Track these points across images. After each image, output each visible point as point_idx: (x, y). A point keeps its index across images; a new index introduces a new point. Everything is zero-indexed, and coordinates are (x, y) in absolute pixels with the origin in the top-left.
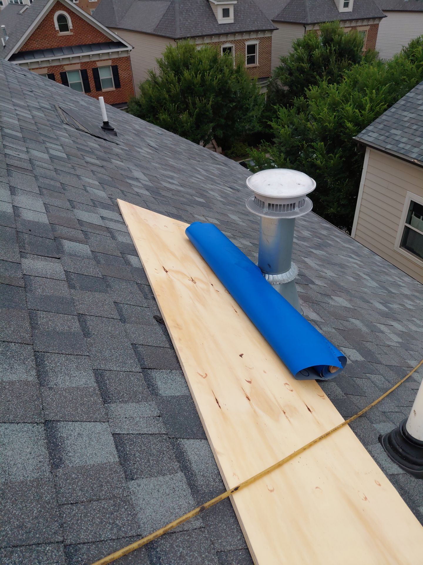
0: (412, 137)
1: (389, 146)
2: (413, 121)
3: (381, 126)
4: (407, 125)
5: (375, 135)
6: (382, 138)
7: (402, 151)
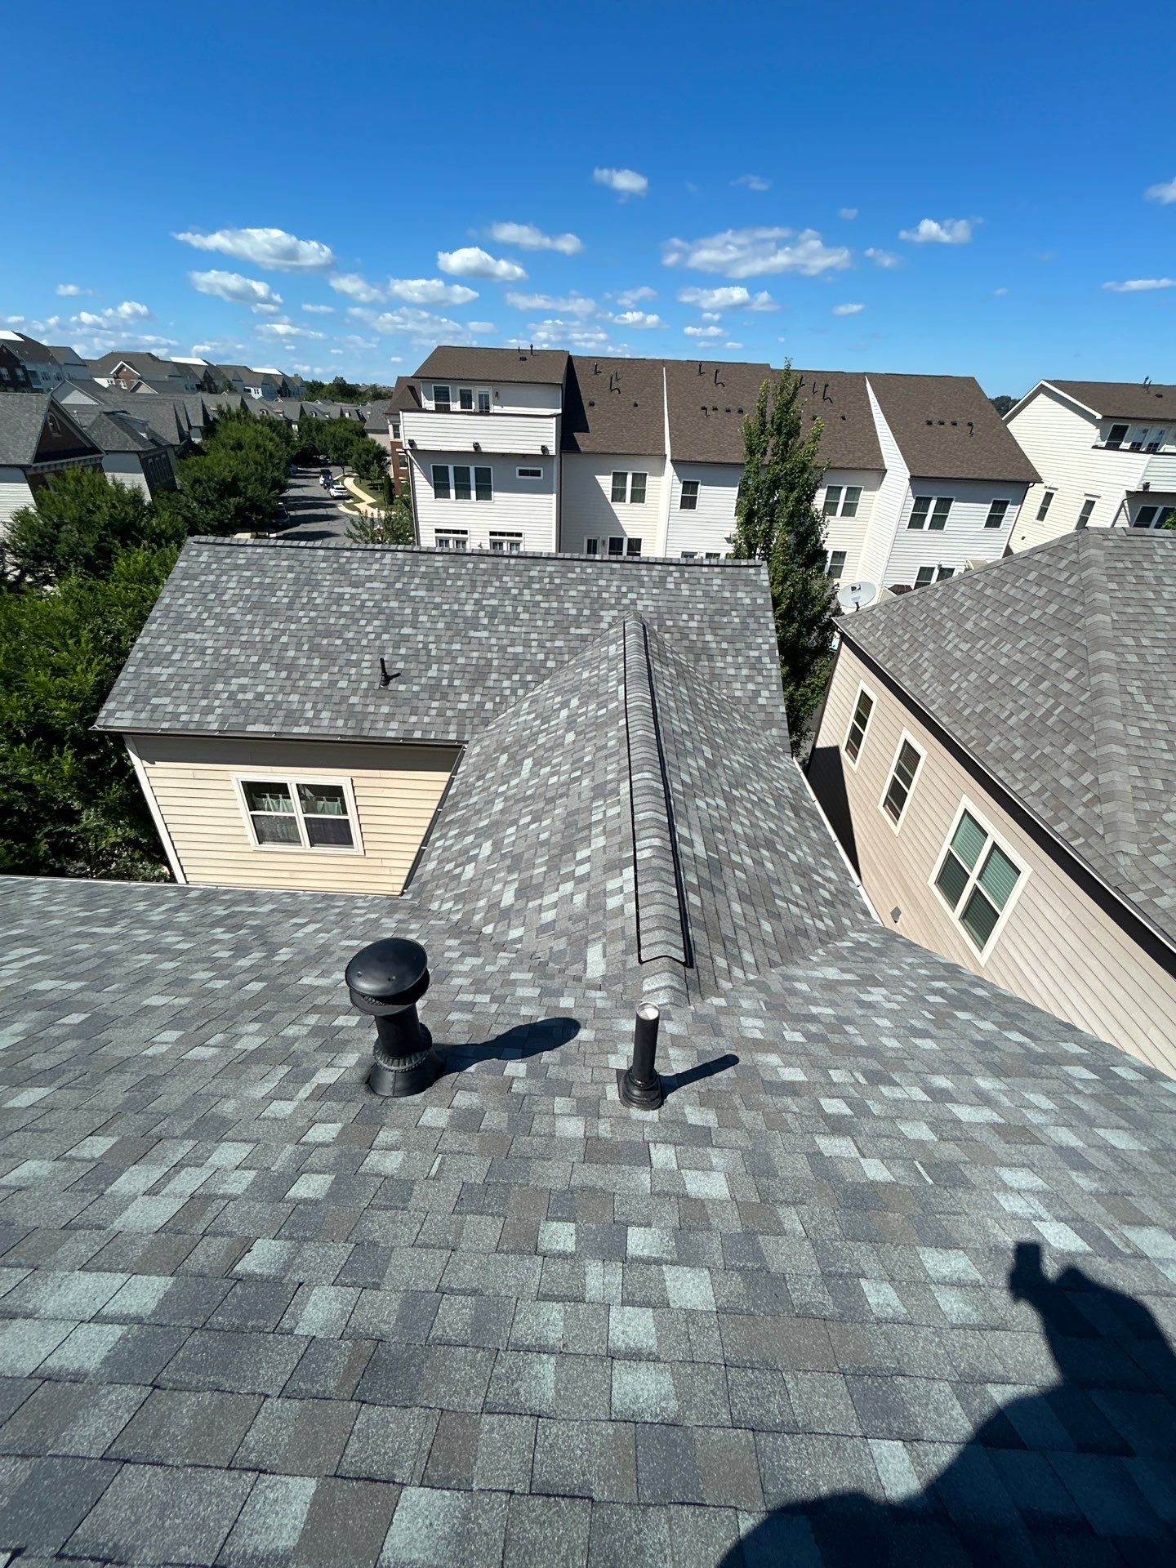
0: (194, 702)
1: (165, 725)
2: (177, 679)
3: (129, 698)
4: (172, 686)
5: (129, 714)
6: (143, 715)
7: (192, 726)
